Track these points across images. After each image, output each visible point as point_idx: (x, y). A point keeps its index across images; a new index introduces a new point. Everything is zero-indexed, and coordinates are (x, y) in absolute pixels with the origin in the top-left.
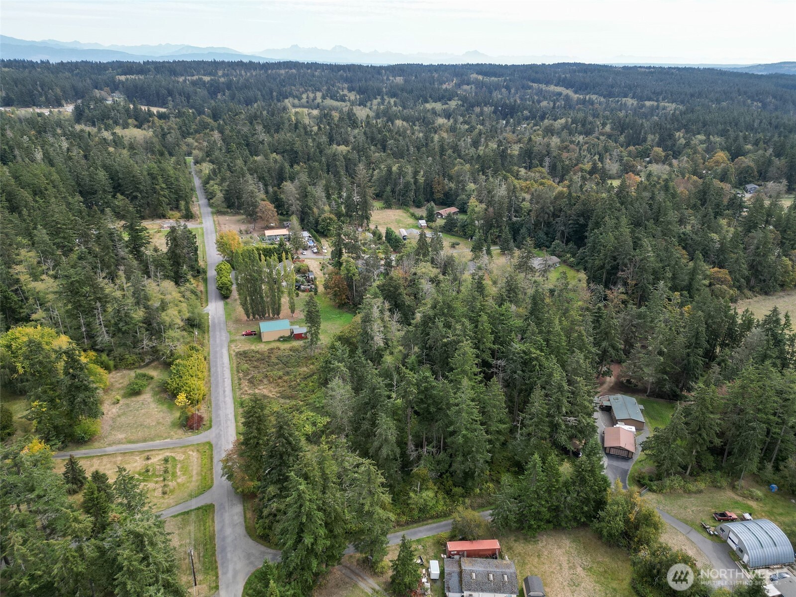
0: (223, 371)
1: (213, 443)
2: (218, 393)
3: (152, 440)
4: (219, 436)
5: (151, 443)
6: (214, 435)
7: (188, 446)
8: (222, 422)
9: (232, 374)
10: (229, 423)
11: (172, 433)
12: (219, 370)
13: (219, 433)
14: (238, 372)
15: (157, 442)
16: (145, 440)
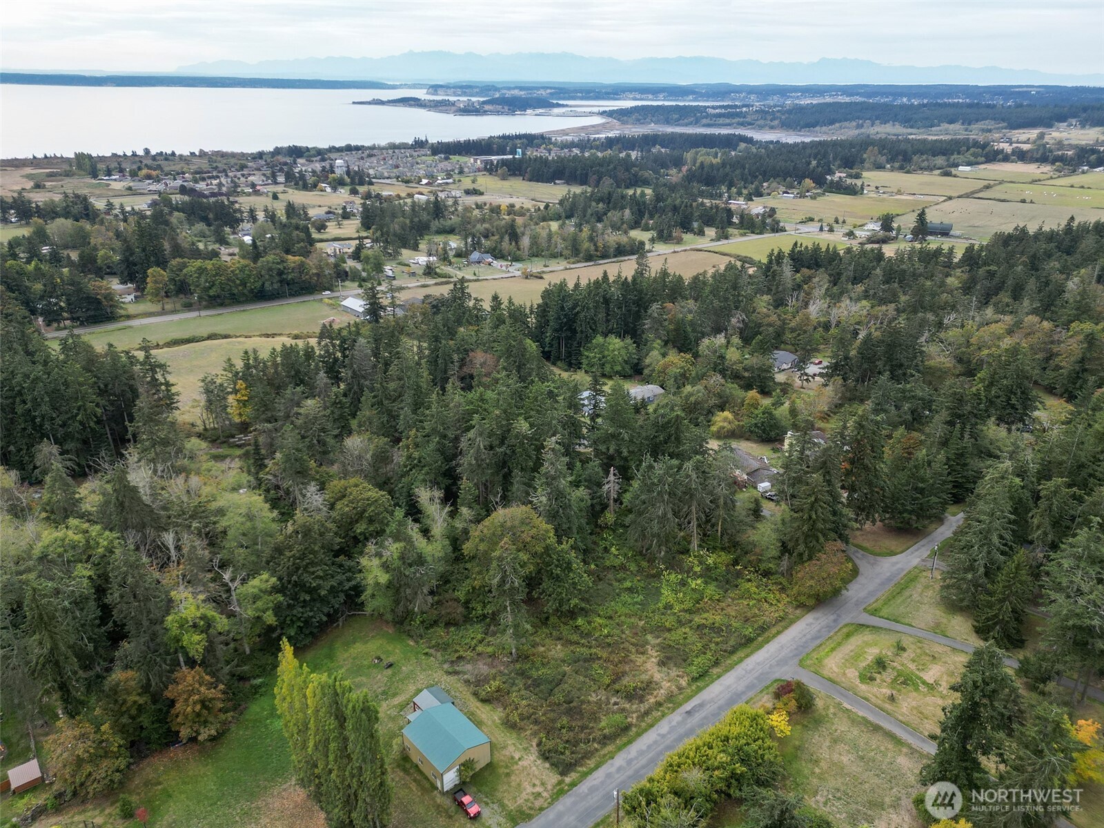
0: (641, 753)
1: (796, 661)
2: (705, 718)
3: (866, 722)
4: (782, 662)
5: (871, 718)
6: (785, 668)
7: (830, 680)
8: (756, 675)
9: (639, 735)
10: (750, 667)
11: (832, 710)
12: (643, 761)
13: (778, 665)
14: (626, 728)
15: (860, 714)
16: (876, 728)
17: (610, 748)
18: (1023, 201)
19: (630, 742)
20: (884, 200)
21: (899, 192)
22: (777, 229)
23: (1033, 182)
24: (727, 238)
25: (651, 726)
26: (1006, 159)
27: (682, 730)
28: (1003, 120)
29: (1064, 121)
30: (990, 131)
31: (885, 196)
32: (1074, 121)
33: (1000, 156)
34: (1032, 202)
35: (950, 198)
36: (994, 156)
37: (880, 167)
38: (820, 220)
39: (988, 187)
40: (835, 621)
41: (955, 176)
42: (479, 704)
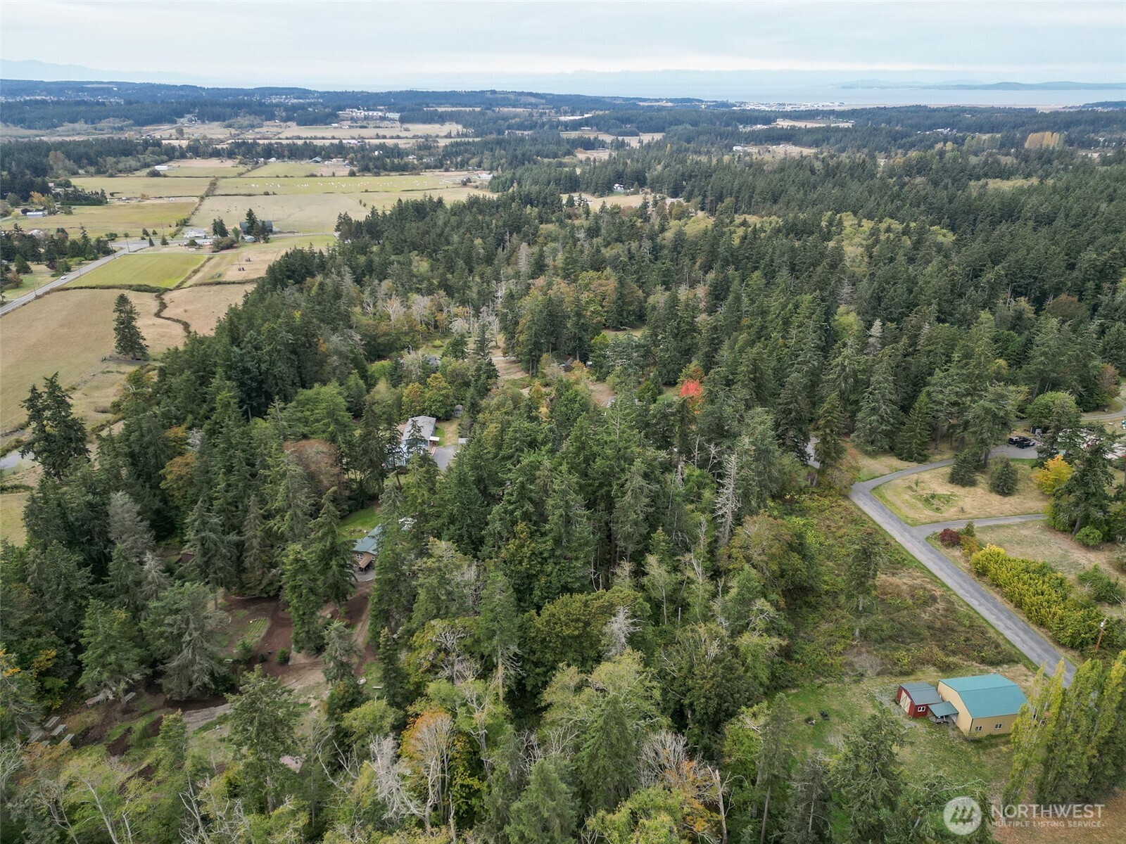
8: (917, 544)
10: (908, 543)
17: (991, 631)
18: (267, 194)
19: (987, 621)
20: (138, 207)
21: (144, 197)
22: (102, 249)
23: (240, 175)
24: (69, 270)
25: (968, 605)
26: (182, 155)
27: (976, 595)
28: (127, 117)
29: (183, 117)
30: (121, 129)
31: (134, 202)
32: (189, 116)
33: (177, 154)
34: (274, 194)
35: (202, 198)
36: (172, 154)
37: (75, 174)
38: (126, 236)
39: (213, 184)
40: (865, 495)
41: (165, 176)
42: (912, 677)
